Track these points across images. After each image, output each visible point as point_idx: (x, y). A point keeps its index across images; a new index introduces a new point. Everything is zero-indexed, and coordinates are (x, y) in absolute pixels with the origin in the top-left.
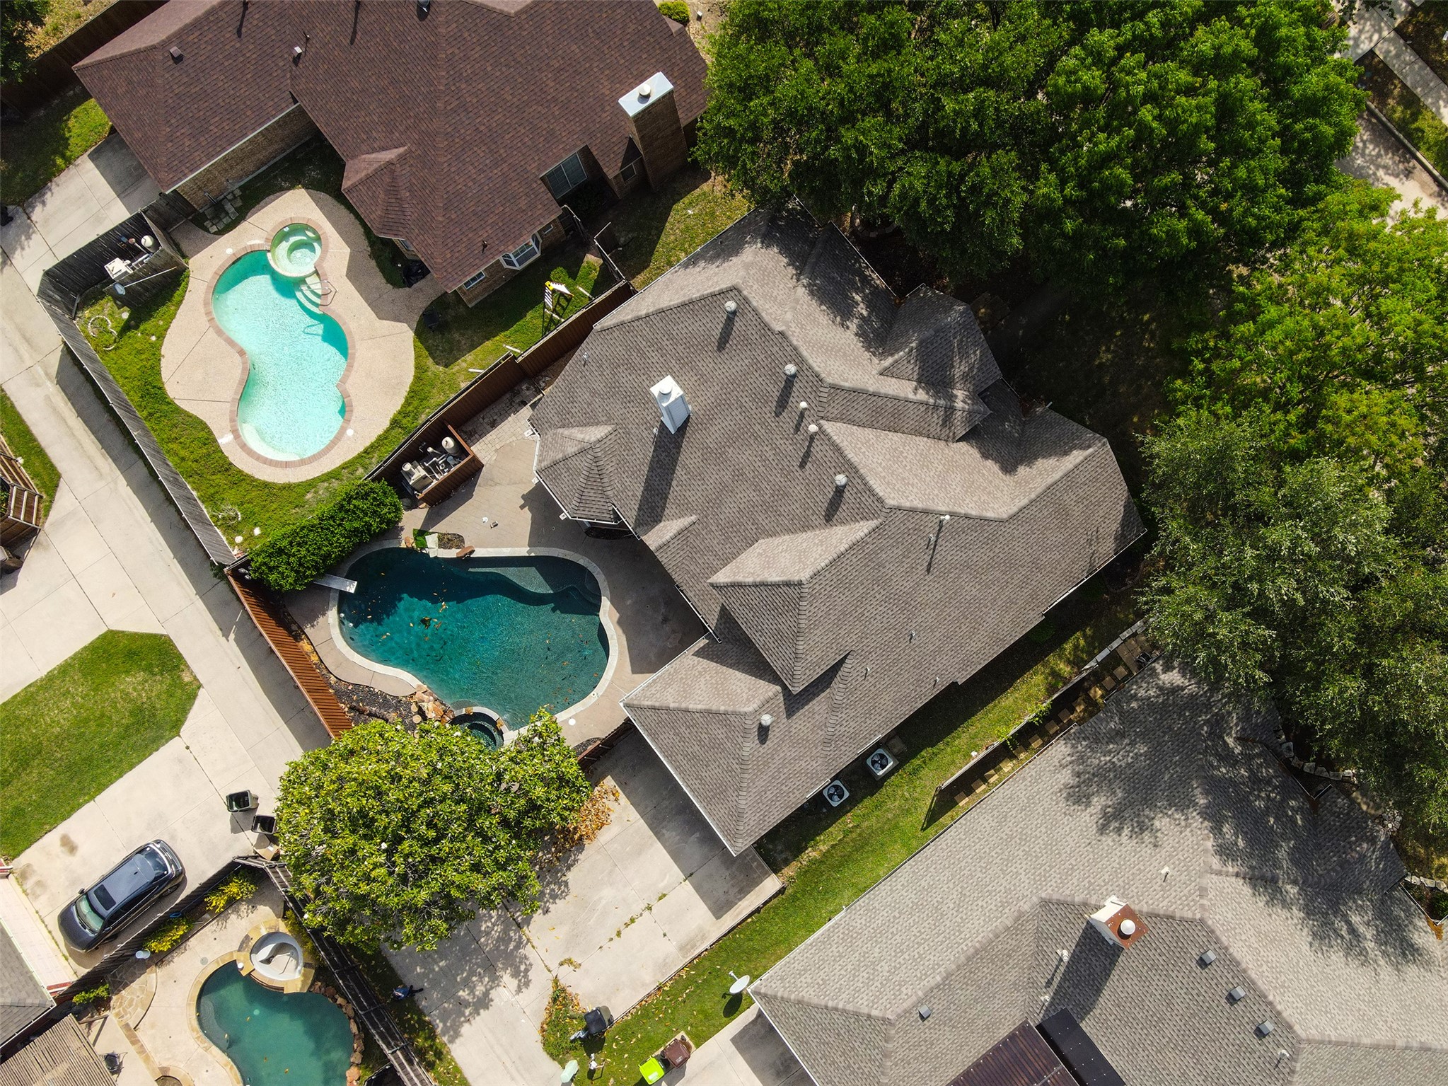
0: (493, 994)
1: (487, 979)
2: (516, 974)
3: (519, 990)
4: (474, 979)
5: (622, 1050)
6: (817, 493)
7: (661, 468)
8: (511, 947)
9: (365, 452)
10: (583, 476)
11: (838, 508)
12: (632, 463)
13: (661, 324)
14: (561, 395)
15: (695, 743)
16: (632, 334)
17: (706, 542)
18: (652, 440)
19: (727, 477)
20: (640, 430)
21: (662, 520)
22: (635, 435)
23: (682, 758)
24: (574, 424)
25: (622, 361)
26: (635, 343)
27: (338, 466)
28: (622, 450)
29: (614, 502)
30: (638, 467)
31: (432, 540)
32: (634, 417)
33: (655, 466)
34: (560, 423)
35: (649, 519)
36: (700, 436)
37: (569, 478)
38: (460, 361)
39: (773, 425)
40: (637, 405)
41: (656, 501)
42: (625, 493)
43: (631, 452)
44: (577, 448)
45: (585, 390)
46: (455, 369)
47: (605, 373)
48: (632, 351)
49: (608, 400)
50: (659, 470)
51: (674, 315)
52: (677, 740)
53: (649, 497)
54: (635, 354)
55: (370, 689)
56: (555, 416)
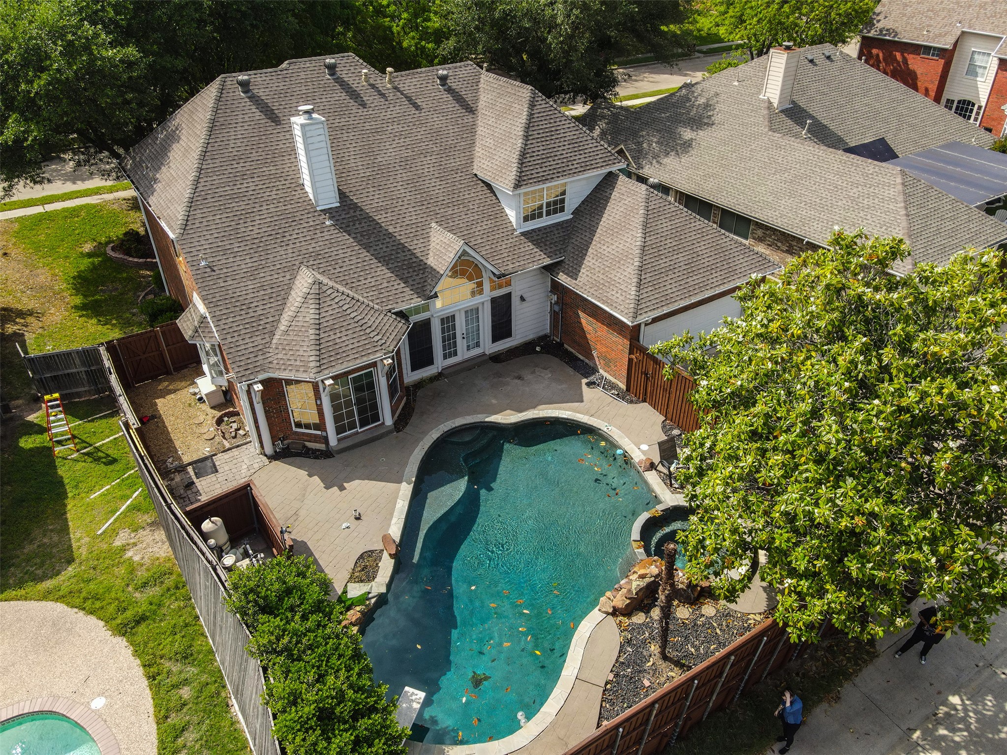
6: (444, 107)
9: (152, 677)
10: (348, 312)
11: (463, 98)
12: (353, 267)
13: (217, 161)
14: (231, 320)
15: (676, 257)
16: (209, 197)
17: (461, 225)
18: (337, 231)
19: (404, 175)
20: (321, 239)
21: (426, 261)
22: (323, 247)
23: (691, 279)
24: (277, 317)
25: (233, 223)
26: (221, 199)
27: (155, 727)
28: (333, 271)
29: (387, 308)
30: (359, 260)
31: (355, 591)
32: (302, 239)
33: (365, 241)
34: (267, 336)
35: (421, 276)
36: (354, 181)
37: (345, 333)
38: (75, 545)
39: (371, 112)
40: (291, 229)
41: (403, 258)
42: (383, 291)
43: (340, 261)
44: (313, 306)
45: (243, 284)
46: (84, 551)
47: (236, 250)
48: (228, 206)
49: (269, 261)
50: (372, 239)
51: (216, 145)
52: (673, 276)
53: (396, 264)
54: (234, 204)
55: (609, 686)
56: (254, 339)
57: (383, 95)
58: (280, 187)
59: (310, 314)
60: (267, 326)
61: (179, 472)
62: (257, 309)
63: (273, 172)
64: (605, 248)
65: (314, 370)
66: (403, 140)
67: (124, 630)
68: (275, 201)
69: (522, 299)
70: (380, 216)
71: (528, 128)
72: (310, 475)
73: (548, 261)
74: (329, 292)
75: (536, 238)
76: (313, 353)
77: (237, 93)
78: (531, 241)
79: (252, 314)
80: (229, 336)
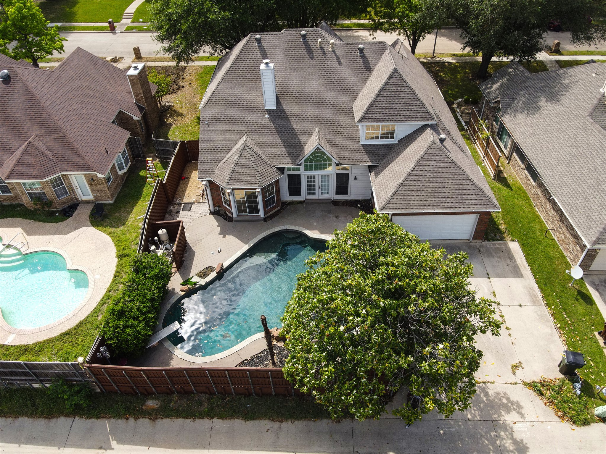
0: (518, 436)
1: (502, 433)
2: (508, 411)
3: (522, 415)
4: (498, 442)
5: (598, 374)
6: (355, 66)
7: (283, 127)
8: (485, 399)
9: (115, 276)
10: (251, 162)
11: (368, 62)
12: (268, 140)
13: (232, 76)
14: (206, 150)
15: (428, 184)
16: (221, 92)
17: (332, 133)
18: (268, 121)
19: (315, 99)
20: (259, 123)
21: (304, 147)
22: (259, 127)
23: (430, 199)
24: (225, 155)
25: (226, 107)
26: (226, 94)
27: (105, 292)
28: (258, 140)
29: (274, 164)
30: (272, 138)
31: (195, 279)
32: (251, 121)
33: (279, 129)
34: (217, 162)
35: (298, 153)
36: (288, 98)
37: (246, 171)
38: (129, 219)
39: (314, 63)
40: (249, 115)
41: (293, 142)
42: (276, 156)
43: (263, 136)
44: (238, 155)
45: (218, 136)
46: (130, 223)
47: (222, 120)
48: (227, 98)
49: (233, 128)
50: (283, 129)
51: (234, 68)
52: (420, 194)
53: (289, 144)
54: (230, 98)
55: (245, 361)
56: (212, 161)
57: (325, 54)
58: (253, 94)
59: (235, 158)
60: (220, 157)
61: (179, 205)
62: (219, 149)
63: (253, 86)
64: (396, 166)
65: (226, 184)
66: (323, 81)
67: (120, 257)
68: (248, 101)
69: (356, 178)
70: (292, 119)
71: (381, 90)
72: (218, 226)
73: (370, 164)
74: (247, 150)
75: (369, 149)
76: (229, 176)
77: (254, 43)
78: (366, 151)
79: (216, 150)
80: (203, 157)
